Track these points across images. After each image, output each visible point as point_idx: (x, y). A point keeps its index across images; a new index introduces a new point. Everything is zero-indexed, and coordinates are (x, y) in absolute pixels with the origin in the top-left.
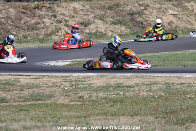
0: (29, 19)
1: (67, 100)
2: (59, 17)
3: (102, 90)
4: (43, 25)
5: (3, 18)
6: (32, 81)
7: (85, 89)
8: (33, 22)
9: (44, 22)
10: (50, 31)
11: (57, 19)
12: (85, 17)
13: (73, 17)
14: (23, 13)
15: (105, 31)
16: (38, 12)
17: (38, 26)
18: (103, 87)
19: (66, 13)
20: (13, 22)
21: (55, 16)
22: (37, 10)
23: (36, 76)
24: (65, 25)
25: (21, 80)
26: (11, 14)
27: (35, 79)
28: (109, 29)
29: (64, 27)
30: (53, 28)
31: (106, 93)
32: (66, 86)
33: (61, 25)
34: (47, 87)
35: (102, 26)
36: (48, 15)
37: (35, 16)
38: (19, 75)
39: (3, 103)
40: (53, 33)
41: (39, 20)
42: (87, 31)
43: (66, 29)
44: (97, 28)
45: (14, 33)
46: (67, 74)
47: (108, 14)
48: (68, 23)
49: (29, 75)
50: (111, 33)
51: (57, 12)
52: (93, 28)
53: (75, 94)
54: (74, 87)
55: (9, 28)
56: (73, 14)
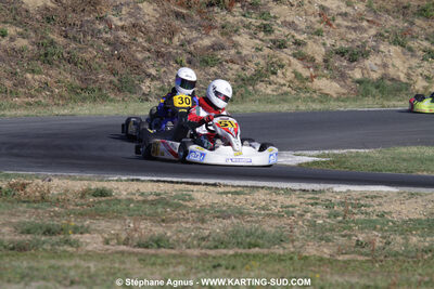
0: (195, 34)
1: (325, 250)
2: (280, 32)
3: (416, 229)
4: (233, 52)
5: (123, 28)
6: (227, 199)
7: (369, 225)
8: (207, 42)
9: (235, 45)
10: (251, 70)
11: (273, 37)
12: (352, 36)
13: (319, 33)
14: (178, 15)
15: (408, 76)
16: (220, 16)
17: (220, 54)
18: (419, 221)
19: (301, 22)
20: (149, 41)
21: (267, 29)
22: (216, 9)
23: (233, 186)
24: (294, 56)
25: (197, 195)
26: (147, 18)
27: (232, 193)
28: (420, 70)
29: (294, 61)
30: (262, 62)
31: (428, 239)
32: (317, 217)
33: (285, 55)
34: (268, 215)
35: (398, 63)
36: (248, 27)
37: (211, 27)
38: (188, 183)
39: (163, 250)
40: (259, 76)
41: (223, 39)
42: (358, 75)
43: (298, 66)
44: (385, 66)
45: (153, 71)
46: (316, 186)
47: (416, 29)
48: (303, 50)
49: (215, 185)
50: (426, 84)
51: (275, 17)
52: (375, 68)
53: (344, 236)
54: (340, 218)
55: (139, 56)
56: (318, 26)
